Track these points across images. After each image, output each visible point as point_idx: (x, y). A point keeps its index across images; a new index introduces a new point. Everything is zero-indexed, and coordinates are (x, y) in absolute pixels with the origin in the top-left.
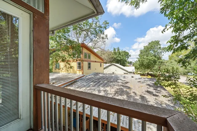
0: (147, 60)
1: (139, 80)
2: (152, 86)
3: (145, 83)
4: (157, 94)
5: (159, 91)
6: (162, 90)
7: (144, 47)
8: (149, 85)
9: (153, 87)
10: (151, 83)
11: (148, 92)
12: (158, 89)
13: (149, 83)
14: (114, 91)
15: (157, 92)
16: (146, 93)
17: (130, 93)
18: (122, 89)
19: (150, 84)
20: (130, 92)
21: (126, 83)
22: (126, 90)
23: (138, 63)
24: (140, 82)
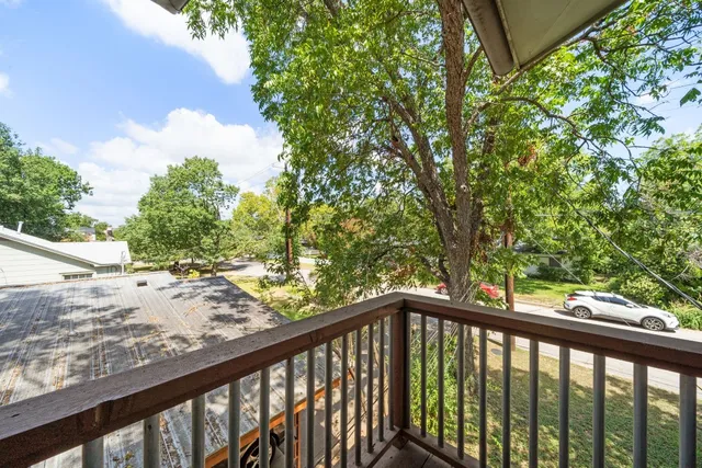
0: (183, 218)
1: (176, 291)
2: (224, 300)
3: (200, 297)
4: (244, 316)
5: (243, 306)
6: (249, 303)
7: (170, 168)
8: (211, 298)
9: (227, 301)
10: (216, 291)
11: (218, 318)
12: (240, 303)
13: (210, 291)
14: (66, 373)
15: (242, 312)
16: (215, 323)
17: (163, 346)
18: (110, 343)
19: (216, 294)
20: (159, 344)
21: (122, 316)
22: (138, 340)
23: (146, 226)
24: (179, 295)
